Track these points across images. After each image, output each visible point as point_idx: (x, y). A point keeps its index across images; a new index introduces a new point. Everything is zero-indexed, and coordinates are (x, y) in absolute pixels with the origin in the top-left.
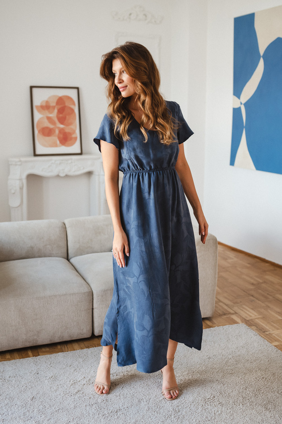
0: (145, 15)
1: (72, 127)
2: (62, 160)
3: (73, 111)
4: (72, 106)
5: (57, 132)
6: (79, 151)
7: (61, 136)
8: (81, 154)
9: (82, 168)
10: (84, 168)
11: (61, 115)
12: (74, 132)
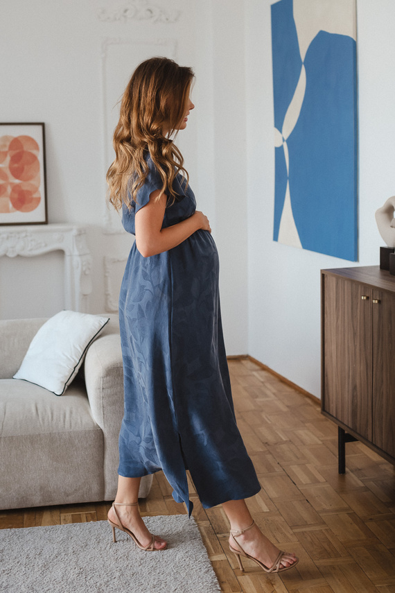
0: (150, 11)
1: (32, 182)
2: (11, 233)
3: (35, 158)
4: (34, 152)
5: (9, 190)
6: (43, 219)
7: (16, 196)
8: (46, 223)
9: (43, 245)
10: (46, 245)
11: (16, 165)
12: (36, 190)
